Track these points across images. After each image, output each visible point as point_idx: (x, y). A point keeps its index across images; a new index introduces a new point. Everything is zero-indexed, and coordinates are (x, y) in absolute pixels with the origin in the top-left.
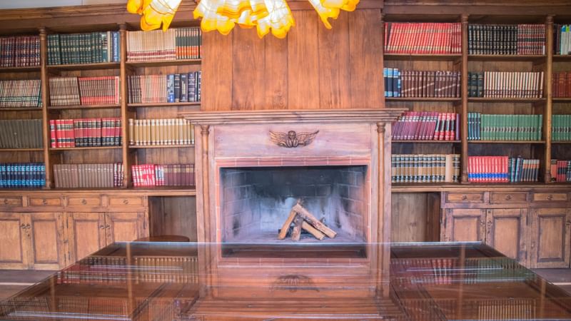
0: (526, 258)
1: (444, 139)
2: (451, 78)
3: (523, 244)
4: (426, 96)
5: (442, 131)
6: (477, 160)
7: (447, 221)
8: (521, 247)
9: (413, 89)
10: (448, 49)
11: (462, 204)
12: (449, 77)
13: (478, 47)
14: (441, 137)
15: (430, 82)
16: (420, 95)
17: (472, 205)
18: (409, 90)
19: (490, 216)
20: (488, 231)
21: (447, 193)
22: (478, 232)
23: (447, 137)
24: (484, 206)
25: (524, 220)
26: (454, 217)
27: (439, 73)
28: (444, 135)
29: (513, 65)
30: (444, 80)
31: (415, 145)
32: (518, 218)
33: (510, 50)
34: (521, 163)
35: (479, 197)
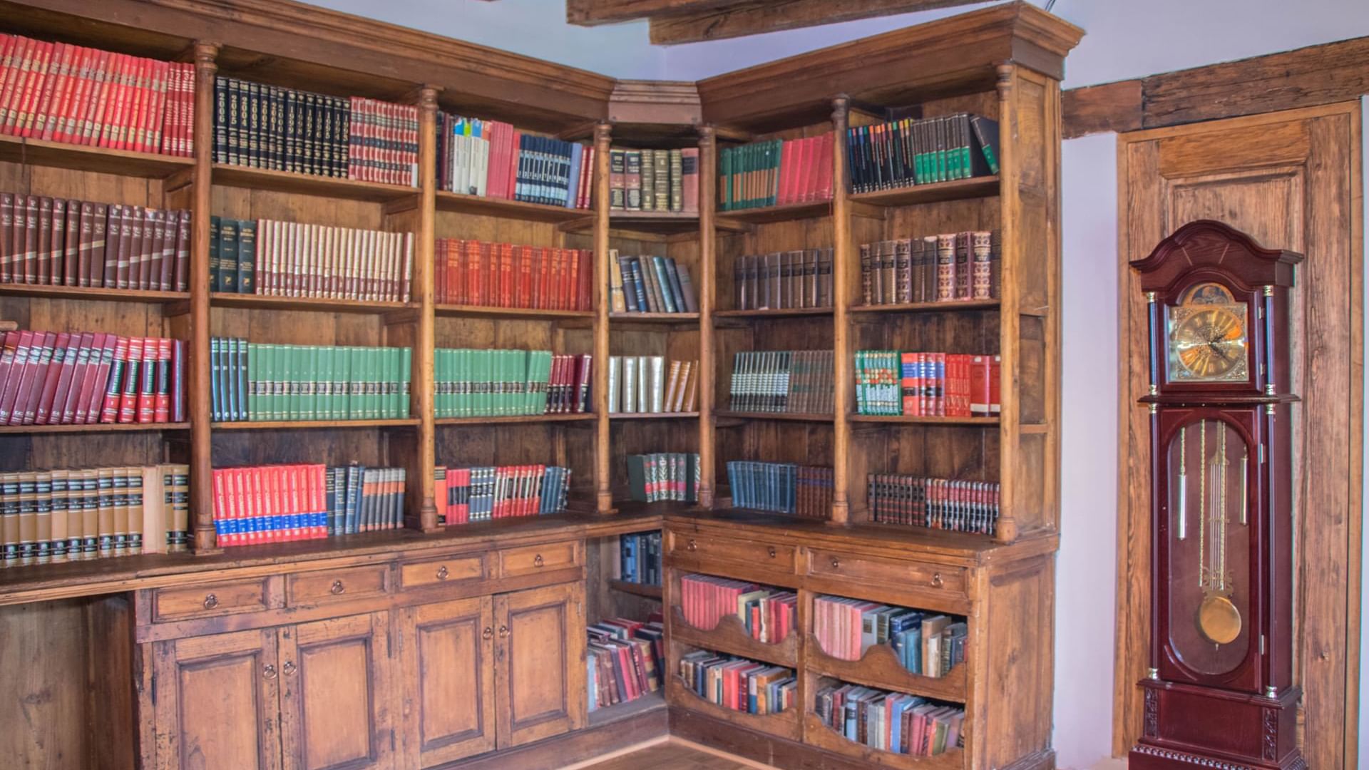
0: (393, 749)
1: (136, 418)
2: (158, 231)
3: (384, 711)
4: (77, 283)
5: (129, 394)
6: (239, 478)
7: (160, 680)
8: (377, 718)
9: (29, 255)
10: (151, 138)
11: (204, 623)
12: (153, 225)
13: (244, 144)
14: (127, 412)
15: (90, 238)
16: (55, 279)
17: (233, 622)
18: (17, 258)
19: (288, 648)
20: (284, 690)
21: (156, 593)
22: (257, 700)
23: (145, 412)
24: (270, 618)
25: (380, 643)
26: (182, 666)
27: (120, 213)
28: (137, 407)
29: (333, 207)
30: (136, 235)
31: (36, 441)
32: (366, 641)
33: (331, 164)
34: (360, 482)
35: (254, 595)
